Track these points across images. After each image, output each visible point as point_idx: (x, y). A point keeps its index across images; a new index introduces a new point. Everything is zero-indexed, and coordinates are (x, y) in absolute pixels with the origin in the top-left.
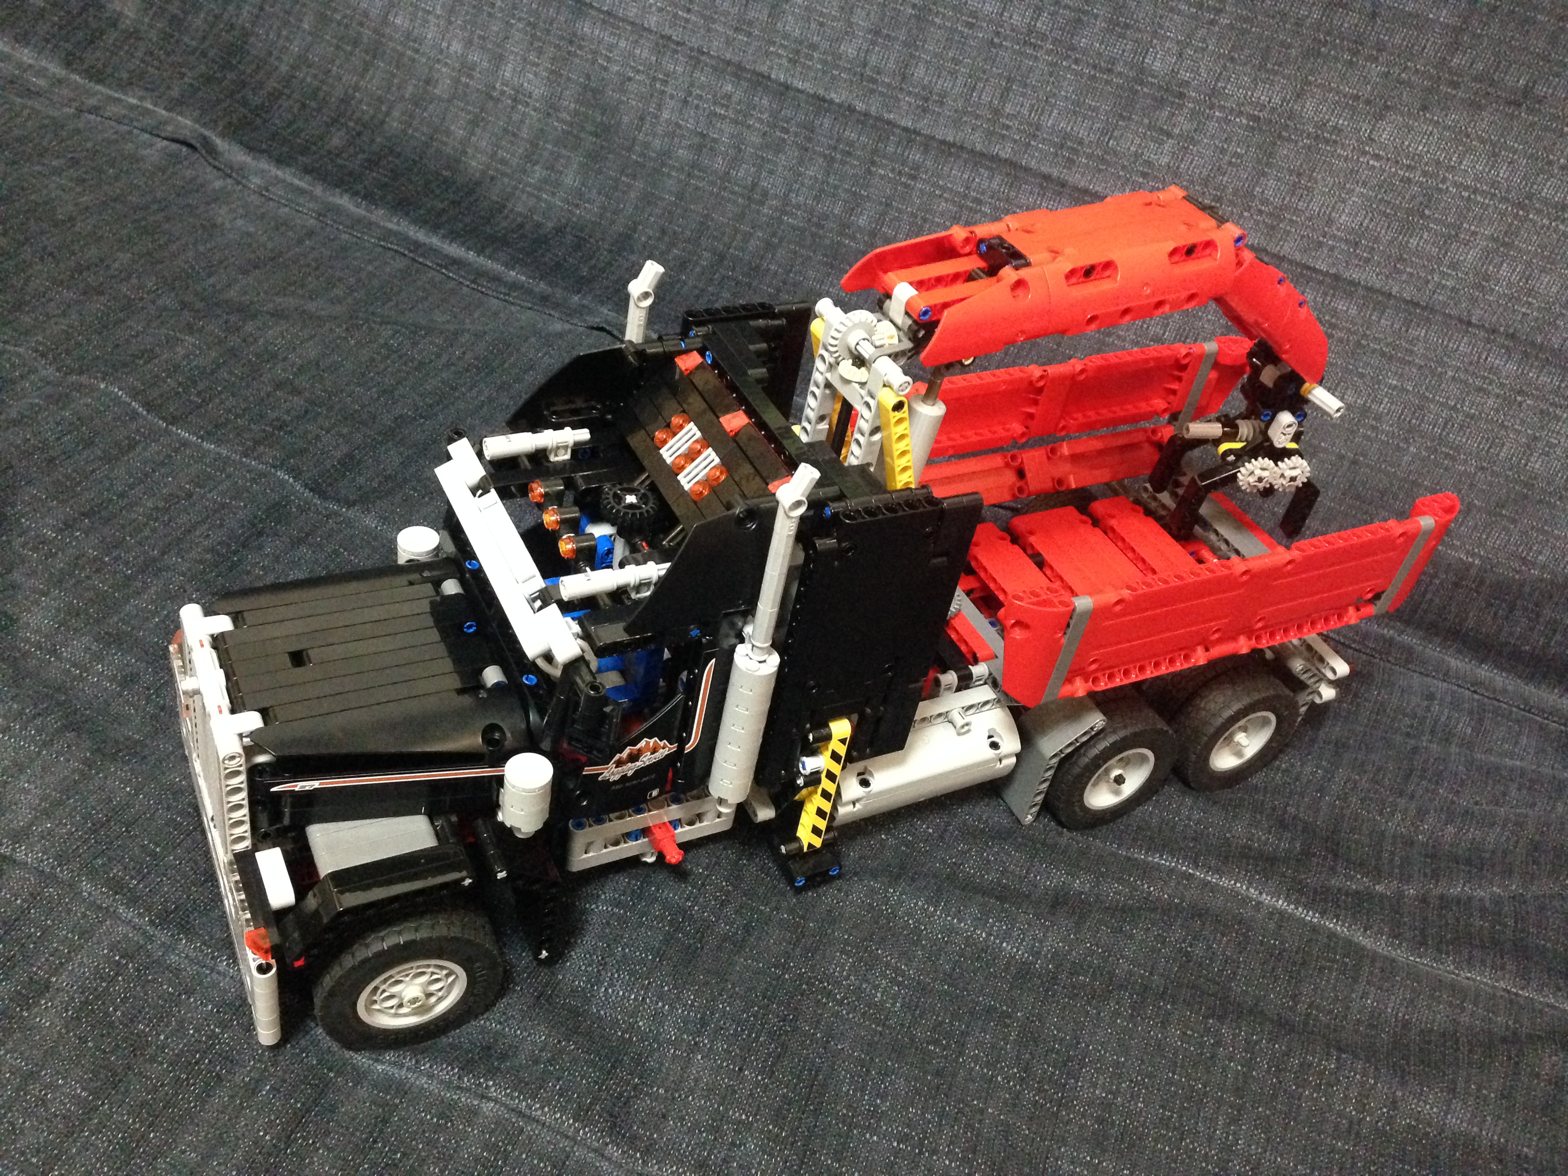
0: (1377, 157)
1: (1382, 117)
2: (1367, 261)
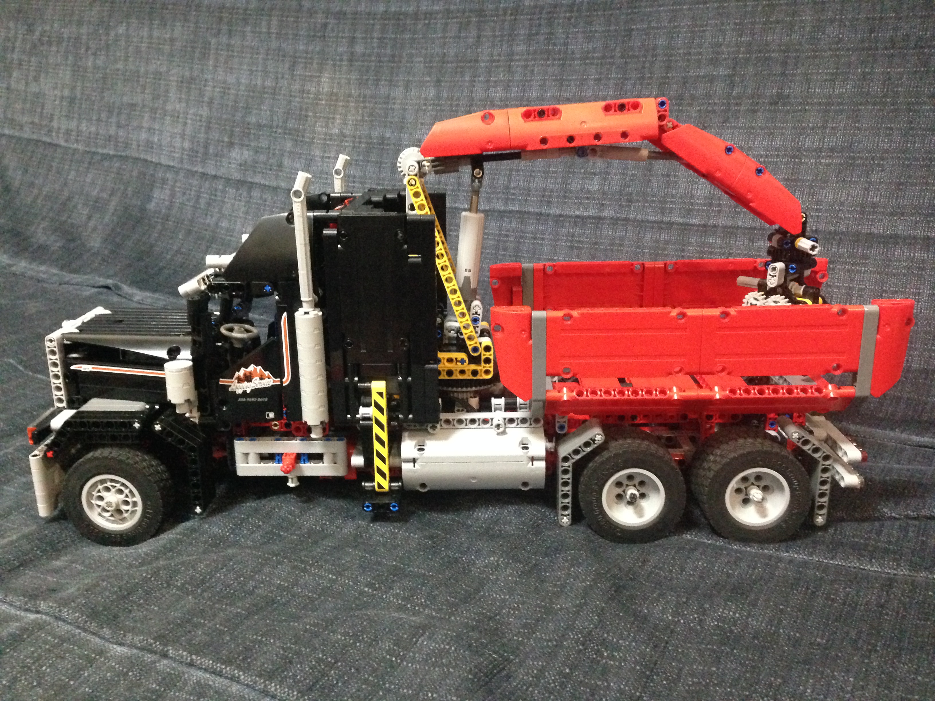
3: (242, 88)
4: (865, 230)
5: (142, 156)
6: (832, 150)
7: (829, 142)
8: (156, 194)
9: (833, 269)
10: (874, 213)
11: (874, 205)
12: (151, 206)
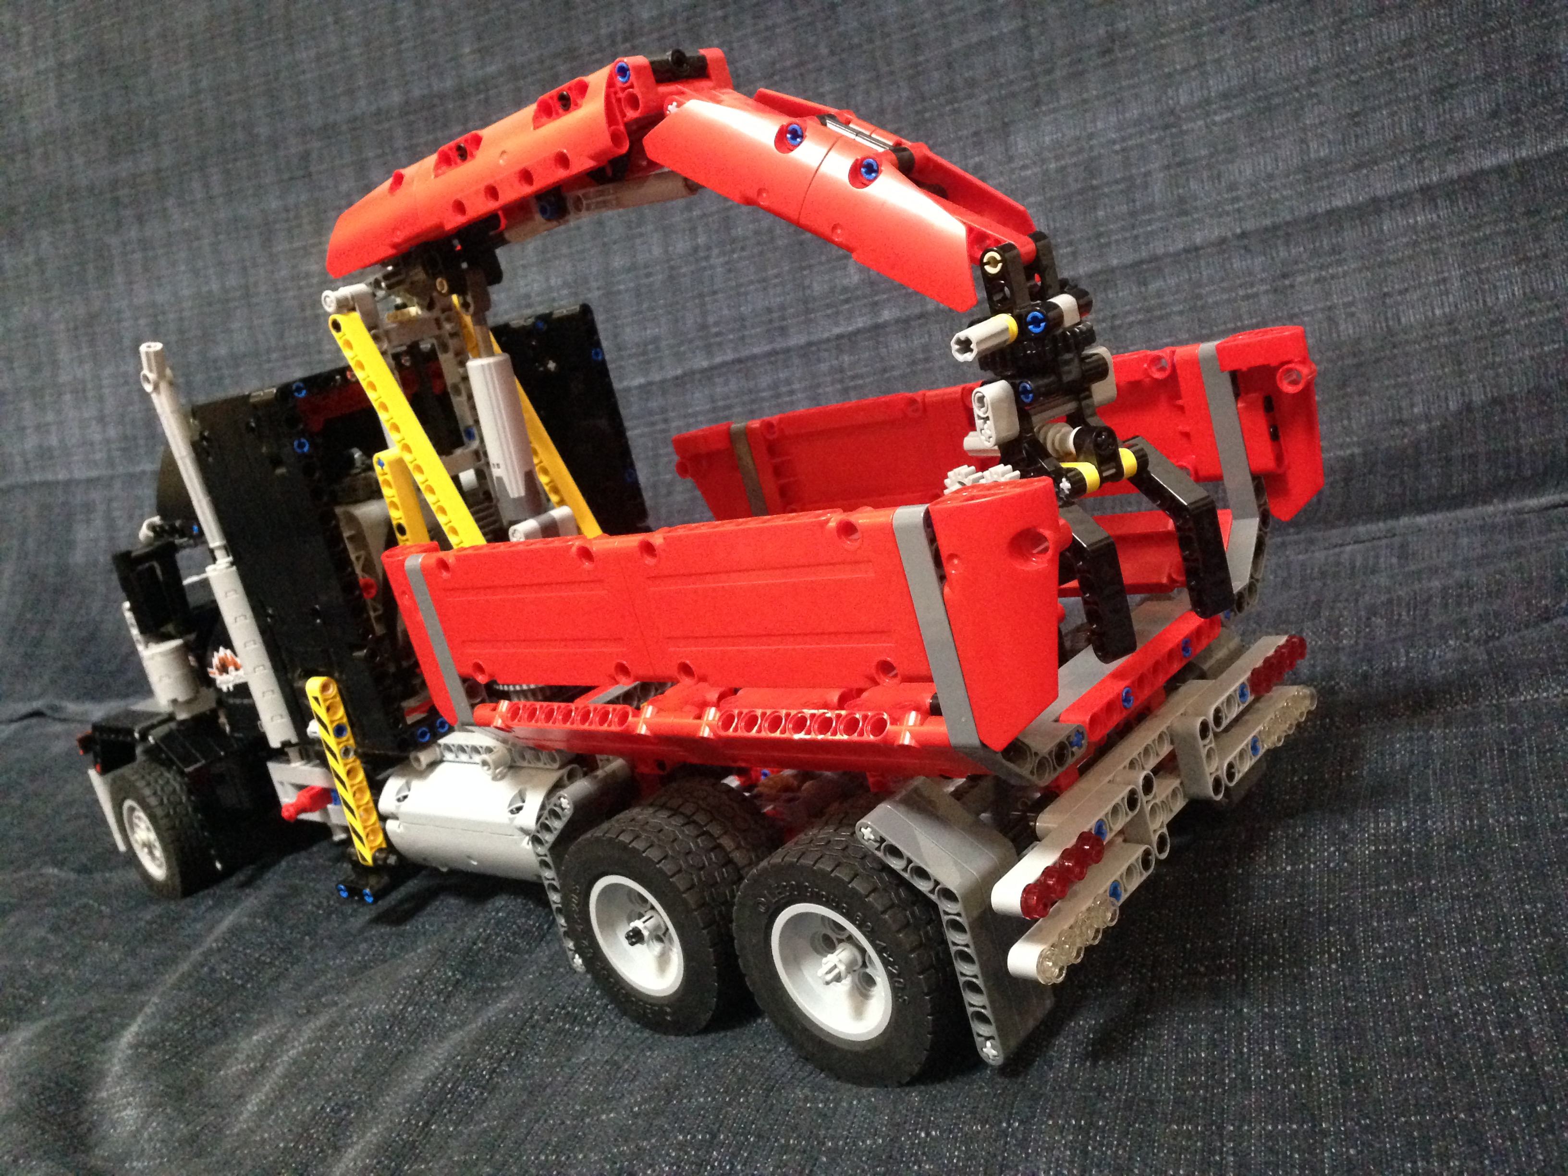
1: (1008, 134)
3: (187, 304)
4: (1322, 207)
6: (1225, 96)
7: (1216, 85)
8: (82, 534)
9: (1292, 286)
10: (1326, 175)
11: (1325, 162)
12: (78, 557)
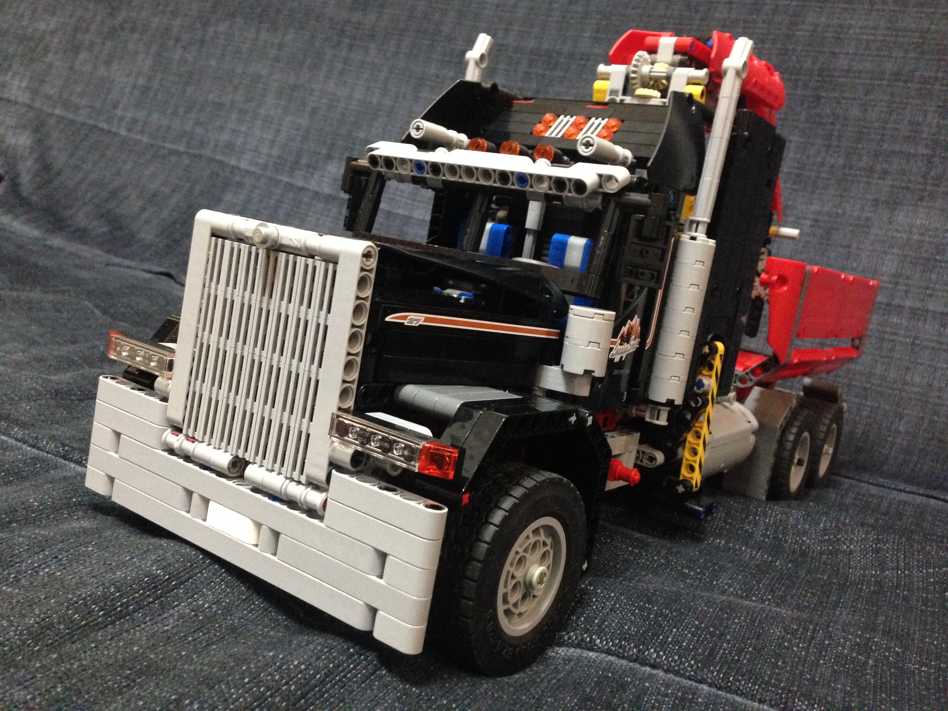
0: (897, 231)
1: (895, 209)
2: (907, 292)
5: (219, 157)
